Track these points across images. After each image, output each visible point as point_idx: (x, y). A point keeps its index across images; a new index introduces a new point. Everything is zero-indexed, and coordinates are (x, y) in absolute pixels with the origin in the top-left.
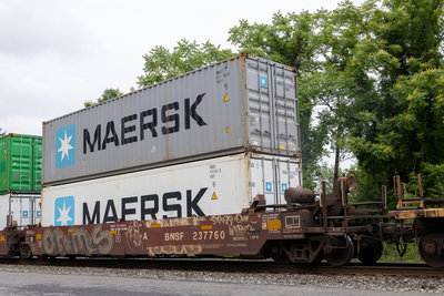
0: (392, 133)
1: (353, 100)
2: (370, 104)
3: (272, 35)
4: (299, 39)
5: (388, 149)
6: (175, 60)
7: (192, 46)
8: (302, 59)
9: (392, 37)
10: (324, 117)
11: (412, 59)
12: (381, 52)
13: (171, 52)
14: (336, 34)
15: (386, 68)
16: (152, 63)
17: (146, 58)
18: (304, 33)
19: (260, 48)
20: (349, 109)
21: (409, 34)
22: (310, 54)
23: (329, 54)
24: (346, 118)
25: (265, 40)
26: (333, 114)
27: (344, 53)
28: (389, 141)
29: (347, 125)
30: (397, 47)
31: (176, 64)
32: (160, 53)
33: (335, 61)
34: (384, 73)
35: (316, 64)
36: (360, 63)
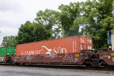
0: (99, 34)
1: (90, 25)
2: (94, 26)
3: (69, 8)
4: (76, 9)
5: (98, 37)
6: (44, 14)
7: (49, 10)
8: (77, 14)
9: (100, 9)
10: (82, 29)
11: (105, 15)
12: (97, 13)
13: (44, 12)
14: (86, 8)
15: (98, 17)
16: (39, 15)
17: (37, 13)
18: (78, 8)
19: (66, 11)
20: (89, 27)
21: (105, 8)
22: (79, 13)
23: (84, 13)
24: (88, 29)
25: (68, 9)
26: (85, 29)
27: (88, 13)
28: (99, 36)
29: (88, 31)
30: (101, 12)
31: (45, 15)
32: (41, 12)
33: (86, 15)
34: (98, 18)
35: (81, 16)
36: (92, 16)
